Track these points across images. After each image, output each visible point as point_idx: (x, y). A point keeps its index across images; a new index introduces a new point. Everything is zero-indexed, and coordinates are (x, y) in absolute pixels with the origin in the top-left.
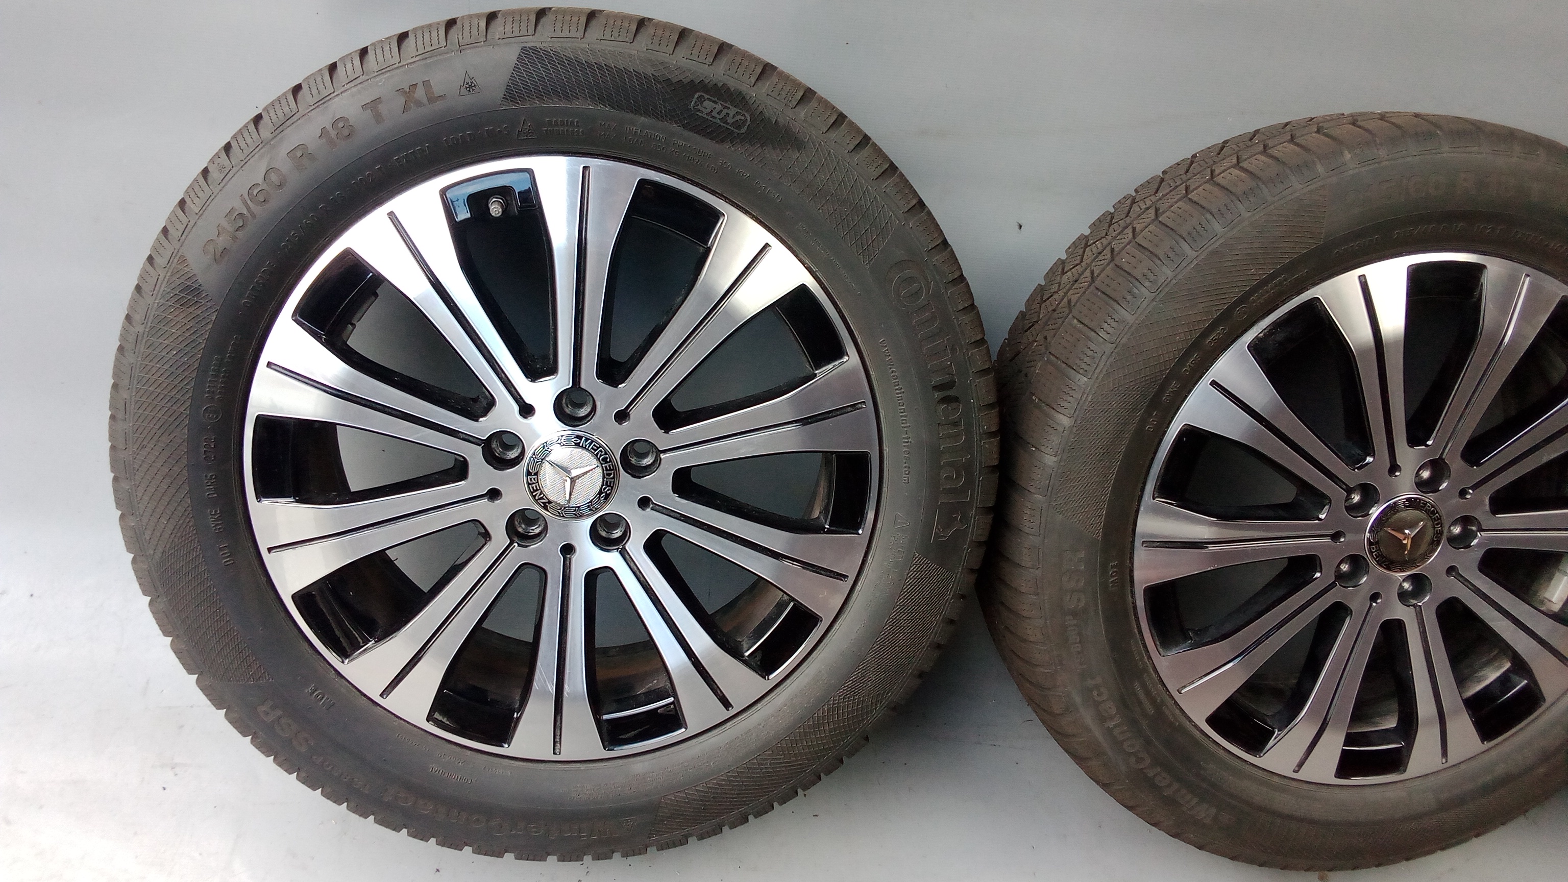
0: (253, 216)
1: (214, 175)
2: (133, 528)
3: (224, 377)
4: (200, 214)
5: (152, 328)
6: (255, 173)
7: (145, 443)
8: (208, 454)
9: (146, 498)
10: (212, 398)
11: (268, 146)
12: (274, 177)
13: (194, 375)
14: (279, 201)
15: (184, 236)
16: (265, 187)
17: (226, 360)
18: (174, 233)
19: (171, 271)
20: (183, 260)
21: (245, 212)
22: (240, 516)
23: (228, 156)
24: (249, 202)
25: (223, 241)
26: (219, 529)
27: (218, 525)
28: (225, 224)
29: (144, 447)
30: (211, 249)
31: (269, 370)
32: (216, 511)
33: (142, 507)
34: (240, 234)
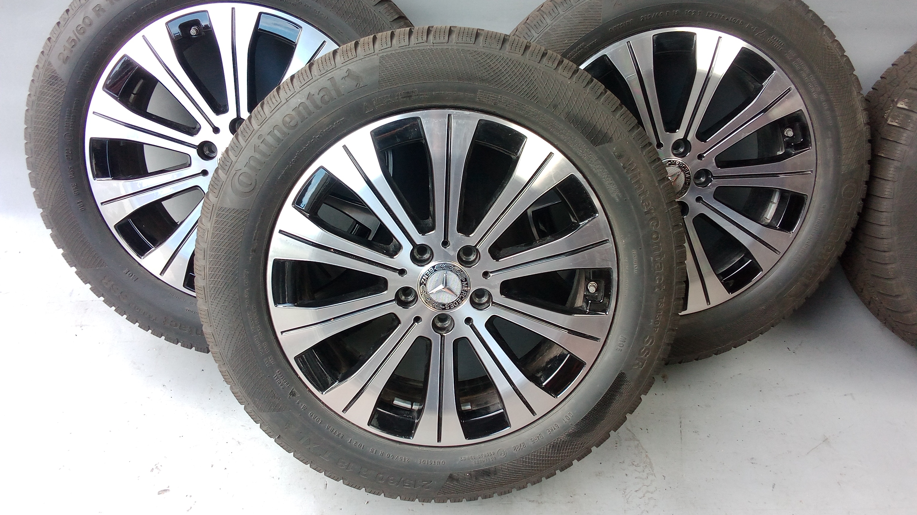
0: (79, 40)
1: (62, 23)
2: (38, 195)
3: (72, 119)
4: (56, 42)
5: (38, 97)
6: (78, 20)
7: (40, 153)
8: (69, 157)
9: (42, 180)
10: (68, 129)
11: (84, 7)
12: (87, 21)
13: (58, 118)
14: (90, 32)
15: (50, 52)
16: (83, 26)
17: (73, 111)
18: (46, 52)
19: (45, 69)
20: (50, 64)
21: (75, 38)
22: (87, 187)
23: (67, 14)
24: (77, 34)
25: (66, 53)
26: (77, 193)
27: (76, 191)
28: (67, 45)
29: (39, 154)
30: (61, 57)
31: (94, 115)
32: (74, 184)
33: (41, 184)
34: (73, 49)
